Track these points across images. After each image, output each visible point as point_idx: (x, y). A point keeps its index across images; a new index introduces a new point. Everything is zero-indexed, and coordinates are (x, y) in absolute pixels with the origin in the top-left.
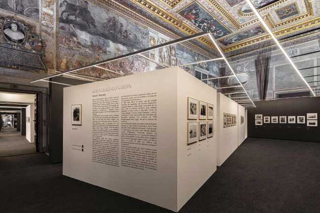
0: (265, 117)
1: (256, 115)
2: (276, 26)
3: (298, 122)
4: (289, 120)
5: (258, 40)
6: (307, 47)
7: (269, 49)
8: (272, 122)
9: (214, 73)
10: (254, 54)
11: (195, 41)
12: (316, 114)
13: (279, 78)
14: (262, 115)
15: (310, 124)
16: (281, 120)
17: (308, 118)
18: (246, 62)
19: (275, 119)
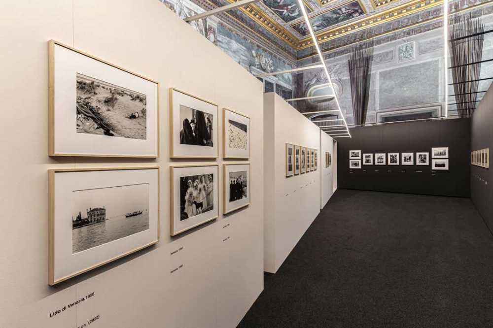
0: (364, 155)
1: (351, 152)
2: (382, 4)
3: (418, 163)
4: (403, 159)
5: (353, 27)
6: (429, 40)
7: (370, 43)
8: (376, 163)
9: (286, 81)
10: (346, 51)
11: (252, 23)
12: (447, 149)
13: (385, 91)
14: (360, 151)
15: (437, 165)
16: (391, 160)
17: (433, 156)
18: (335, 63)
19: (381, 159)
